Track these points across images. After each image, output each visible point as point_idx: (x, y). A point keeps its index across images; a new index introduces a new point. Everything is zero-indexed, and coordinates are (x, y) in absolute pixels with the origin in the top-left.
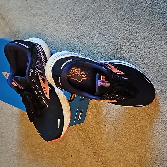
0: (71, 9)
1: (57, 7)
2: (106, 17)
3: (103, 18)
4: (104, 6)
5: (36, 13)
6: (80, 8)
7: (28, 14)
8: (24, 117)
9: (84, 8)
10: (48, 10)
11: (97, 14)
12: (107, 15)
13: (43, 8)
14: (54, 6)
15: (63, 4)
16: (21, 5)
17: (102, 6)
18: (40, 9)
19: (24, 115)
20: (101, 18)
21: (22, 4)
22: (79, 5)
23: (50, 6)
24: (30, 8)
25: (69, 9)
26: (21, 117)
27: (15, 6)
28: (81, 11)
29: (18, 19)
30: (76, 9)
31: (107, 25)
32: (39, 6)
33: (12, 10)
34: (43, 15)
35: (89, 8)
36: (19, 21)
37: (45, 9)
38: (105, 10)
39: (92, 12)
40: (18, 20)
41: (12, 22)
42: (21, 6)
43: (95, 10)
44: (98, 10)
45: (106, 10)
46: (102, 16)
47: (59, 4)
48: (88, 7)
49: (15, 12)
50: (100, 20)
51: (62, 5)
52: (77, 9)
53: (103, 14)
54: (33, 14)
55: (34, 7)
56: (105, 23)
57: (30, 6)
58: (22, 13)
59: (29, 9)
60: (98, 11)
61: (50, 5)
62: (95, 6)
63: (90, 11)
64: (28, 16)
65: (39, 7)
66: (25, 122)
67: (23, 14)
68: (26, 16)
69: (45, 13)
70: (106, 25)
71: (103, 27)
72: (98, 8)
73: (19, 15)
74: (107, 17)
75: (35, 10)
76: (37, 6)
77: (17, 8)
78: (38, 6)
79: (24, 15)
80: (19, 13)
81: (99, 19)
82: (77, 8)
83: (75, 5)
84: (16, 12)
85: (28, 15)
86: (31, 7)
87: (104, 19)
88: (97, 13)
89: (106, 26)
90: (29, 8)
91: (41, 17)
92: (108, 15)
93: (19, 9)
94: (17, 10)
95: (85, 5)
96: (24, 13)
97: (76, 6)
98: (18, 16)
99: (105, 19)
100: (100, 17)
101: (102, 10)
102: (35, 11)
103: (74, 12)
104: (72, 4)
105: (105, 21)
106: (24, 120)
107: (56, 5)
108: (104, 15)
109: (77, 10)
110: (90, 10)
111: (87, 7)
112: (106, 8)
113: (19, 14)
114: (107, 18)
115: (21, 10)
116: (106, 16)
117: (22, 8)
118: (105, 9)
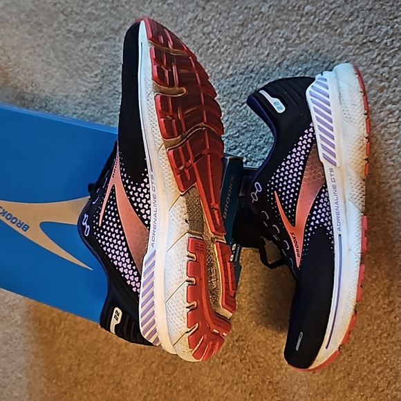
0: (196, 18)
1: (149, 11)
2: (308, 39)
3: (296, 42)
4: (299, 7)
5: (85, 31)
6: (225, 15)
7: (58, 32)
8: (62, 326)
9: (234, 13)
10: (122, 22)
11: (277, 31)
12: (310, 34)
13: (105, 16)
14: (141, 10)
15: (168, 5)
16: (34, 8)
17: (294, 7)
18: (96, 19)
19: (61, 321)
20: (291, 41)
21: (37, 6)
22: (220, 6)
23: (128, 10)
24: (65, 18)
25: (189, 18)
26: (52, 328)
27: (15, 10)
28: (228, 24)
29: (26, 49)
30: (209, 18)
31: (312, 63)
32: (94, 11)
33: (8, 22)
34: (106, 37)
35: (253, 16)
36: (30, 53)
37: (112, 19)
38: (303, 19)
39: (261, 24)
40: (27, 51)
41: (9, 58)
42: (33, 11)
43: (271, 20)
44: (282, 20)
45: (307, 20)
46: (294, 36)
47: (156, 5)
48: (248, 12)
49: (17, 28)
50: (290, 49)
51: (166, 6)
52: (214, 16)
53: (298, 29)
54: (74, 35)
55: (76, 13)
56: (306, 57)
57: (64, 10)
58: (40, 31)
59: (62, 20)
60: (280, 23)
61: (127, 7)
62: (270, 7)
63: (255, 23)
64: (58, 38)
65: (93, 14)
66: (66, 340)
67: (41, 34)
68: (52, 40)
69: (112, 29)
70: (306, 62)
71: (300, 69)
72: (279, 14)
73: (29, 37)
74: (311, 40)
75: (81, 21)
76: (85, 11)
77: (23, 16)
78: (89, 9)
79: (46, 36)
80: (28, 31)
81: (285, 44)
82: (213, 14)
83: (208, 7)
84: (20, 27)
85: (58, 35)
86: (65, 12)
87: (300, 44)
88: (277, 28)
89: (310, 65)
90: (61, 15)
91: (101, 43)
92: (312, 33)
93: (29, 20)
94: (22, 23)
95: (238, 7)
96: (45, 30)
97: (210, 8)
98: (26, 38)
99: (303, 46)
100: (287, 40)
101: (294, 19)
102: (80, 24)
103: (204, 27)
104: (197, 3)
105: (303, 50)
106: (63, 335)
107: (146, 5)
108: (301, 34)
109: (213, 22)
110: (256, 20)
111: (246, 11)
112: (307, 13)
113: (29, 35)
114: (311, 42)
115: (36, 22)
116: (306, 37)
117: (36, 15)
118: (302, 16)
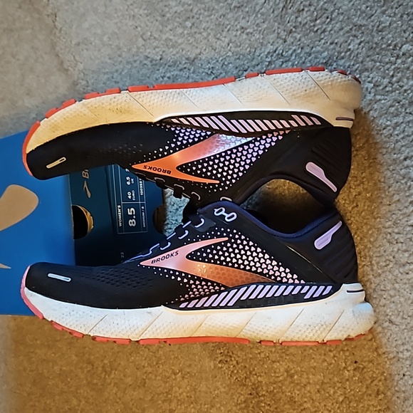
0: (275, 51)
1: (227, 40)
2: (402, 87)
3: (387, 89)
4: (395, 46)
5: (161, 59)
6: (307, 50)
7: (136, 58)
8: (112, 376)
9: (319, 48)
10: (198, 51)
11: (366, 74)
12: (405, 80)
13: (182, 43)
14: (218, 39)
15: (247, 34)
16: (116, 30)
17: (390, 45)
18: (173, 46)
19: (112, 370)
20: (381, 88)
21: (119, 28)
22: (303, 39)
23: (205, 38)
24: (143, 42)
25: (267, 51)
26: (103, 376)
27: (99, 31)
28: (310, 61)
29: (105, 74)
30: (290, 52)
31: (404, 117)
32: (171, 37)
33: (91, 43)
34: (181, 66)
35: (340, 53)
36: (108, 79)
37: (189, 48)
38: (399, 61)
39: (347, 64)
40: (106, 76)
41: (88, 82)
42: (116, 33)
43: (360, 60)
44: (372, 60)
45: (404, 63)
46: (386, 81)
47: (234, 33)
48: (334, 49)
49: (99, 50)
50: (378, 97)
51: (244, 36)
52: (295, 50)
53: (391, 74)
54: (151, 62)
55: (155, 38)
56: (397, 109)
57: (143, 34)
58: (120, 56)
59: (141, 45)
60: (370, 65)
61: (205, 34)
62: (359, 44)
63: (341, 62)
64: (135, 65)
65: (171, 40)
66: (114, 391)
67: (120, 59)
68: (129, 66)
69: (187, 59)
70: (397, 115)
71: (388, 123)
72: (370, 53)
73: (109, 61)
74: (405, 88)
75: (158, 47)
76: (164, 37)
77: (105, 39)
78: (168, 35)
79: (125, 62)
80: (109, 55)
81: (373, 90)
82: (294, 48)
83: (290, 40)
84: (102, 51)
85: (135, 61)
86: (144, 37)
87: (392, 92)
88: (366, 70)
89: (401, 120)
90: (140, 39)
91: (176, 73)
92: (408, 79)
93: (110, 43)
94: (104, 45)
95: (323, 41)
96: (124, 55)
97: (292, 40)
98: (106, 63)
99: (395, 95)
100: (376, 86)
101: (387, 60)
102: (157, 50)
103: (283, 63)
104: (278, 34)
105: (395, 100)
106: (112, 385)
107: (224, 34)
108: (394, 79)
109: (293, 57)
110: (343, 58)
111: (332, 47)
112: (404, 54)
113: (110, 59)
114: (405, 91)
115: (117, 46)
116: (401, 83)
117: (118, 38)
118: (398, 57)
